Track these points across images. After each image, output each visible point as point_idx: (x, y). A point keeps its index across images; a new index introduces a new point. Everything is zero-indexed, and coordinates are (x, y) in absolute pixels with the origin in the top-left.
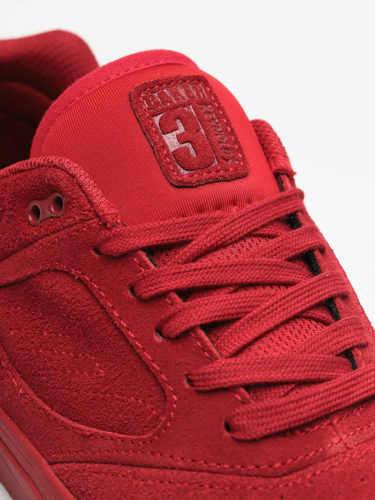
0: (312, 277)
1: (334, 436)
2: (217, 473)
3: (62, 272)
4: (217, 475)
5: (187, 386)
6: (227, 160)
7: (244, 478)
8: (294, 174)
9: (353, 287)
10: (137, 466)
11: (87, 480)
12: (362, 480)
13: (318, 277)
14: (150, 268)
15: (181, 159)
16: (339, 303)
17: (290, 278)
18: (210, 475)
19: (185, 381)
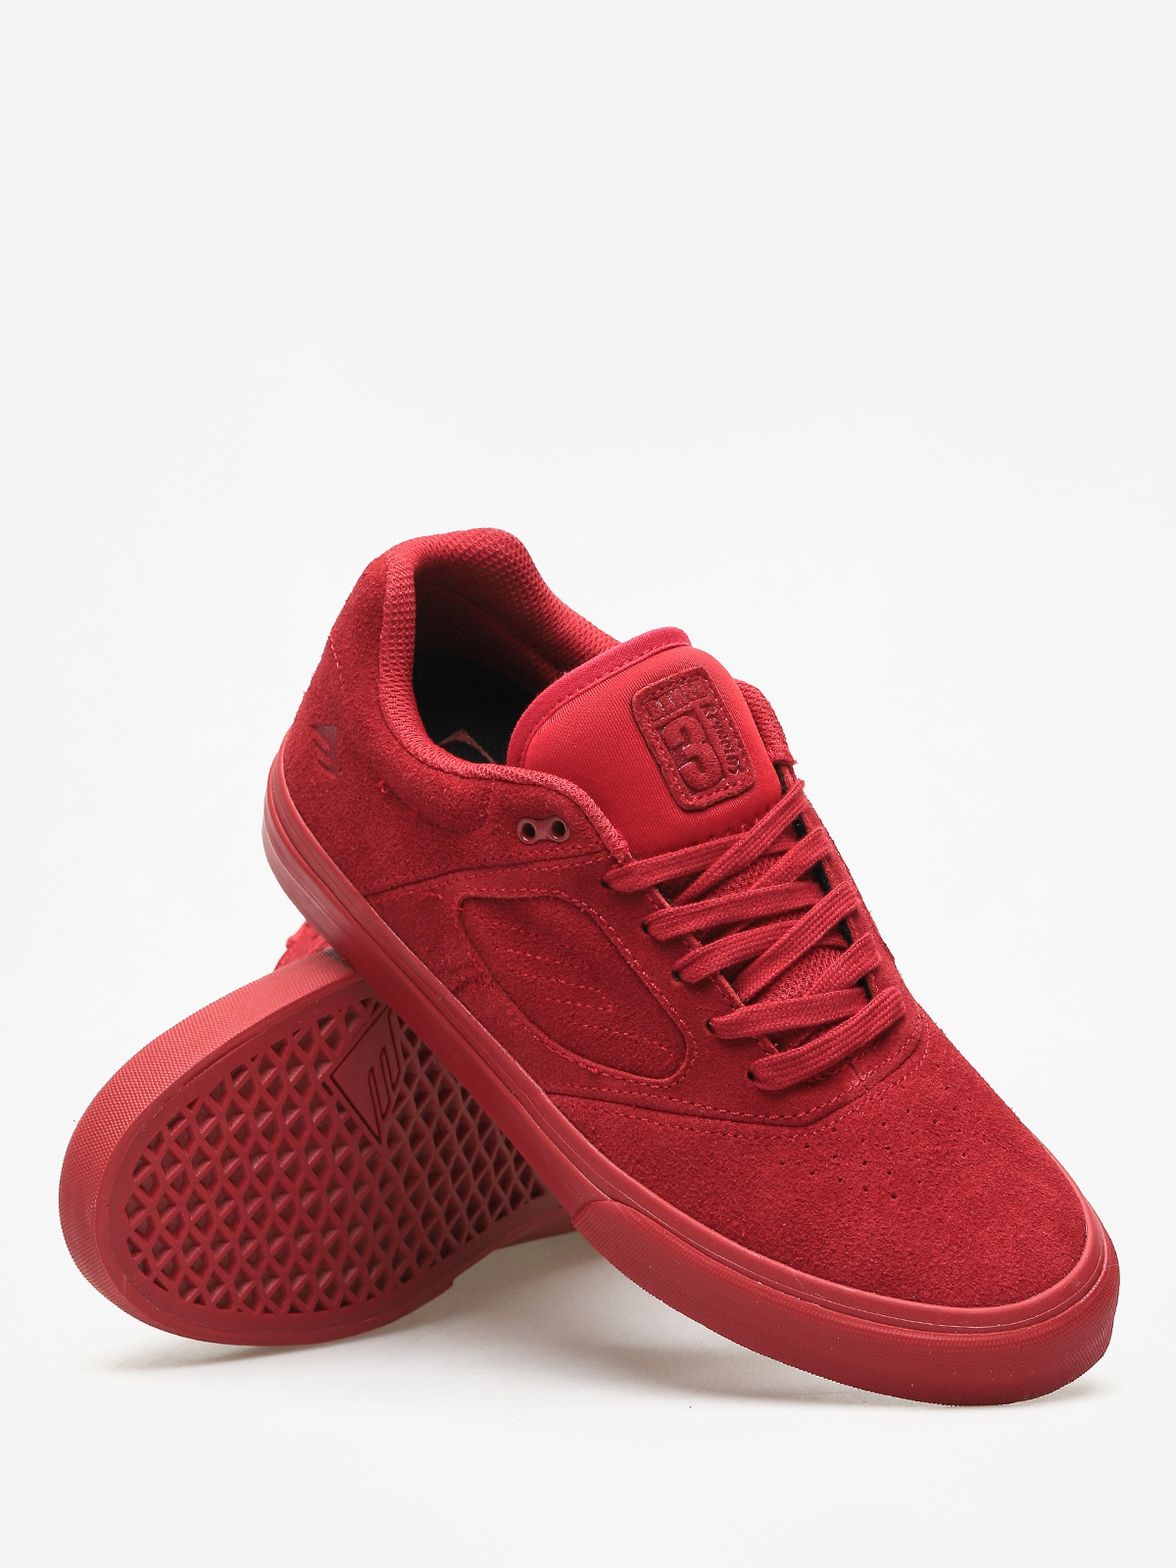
0: (824, 896)
1: (854, 1079)
2: (741, 1122)
3: (564, 901)
4: (742, 1124)
5: (708, 1033)
6: (734, 772)
7: (769, 1128)
8: (794, 762)
9: (874, 919)
10: (654, 1110)
11: (597, 1118)
12: (884, 1124)
13: (829, 896)
14: (664, 907)
15: (689, 779)
16: (852, 924)
17: (800, 904)
18: (734, 1124)
19: (705, 1028)
